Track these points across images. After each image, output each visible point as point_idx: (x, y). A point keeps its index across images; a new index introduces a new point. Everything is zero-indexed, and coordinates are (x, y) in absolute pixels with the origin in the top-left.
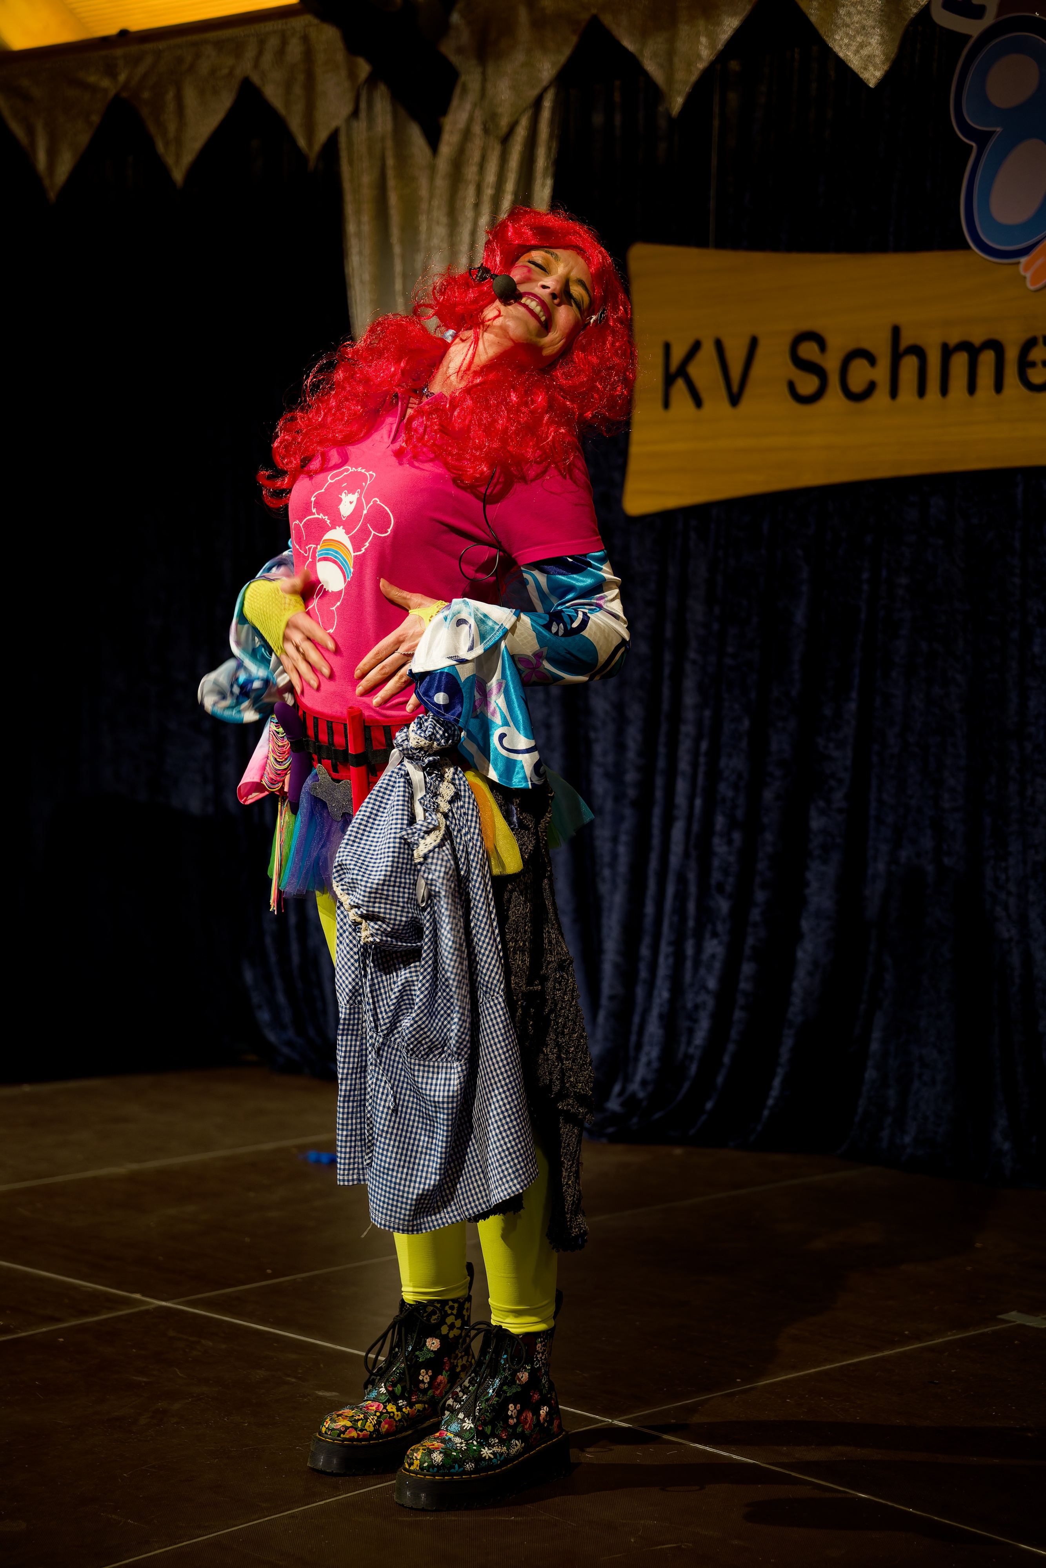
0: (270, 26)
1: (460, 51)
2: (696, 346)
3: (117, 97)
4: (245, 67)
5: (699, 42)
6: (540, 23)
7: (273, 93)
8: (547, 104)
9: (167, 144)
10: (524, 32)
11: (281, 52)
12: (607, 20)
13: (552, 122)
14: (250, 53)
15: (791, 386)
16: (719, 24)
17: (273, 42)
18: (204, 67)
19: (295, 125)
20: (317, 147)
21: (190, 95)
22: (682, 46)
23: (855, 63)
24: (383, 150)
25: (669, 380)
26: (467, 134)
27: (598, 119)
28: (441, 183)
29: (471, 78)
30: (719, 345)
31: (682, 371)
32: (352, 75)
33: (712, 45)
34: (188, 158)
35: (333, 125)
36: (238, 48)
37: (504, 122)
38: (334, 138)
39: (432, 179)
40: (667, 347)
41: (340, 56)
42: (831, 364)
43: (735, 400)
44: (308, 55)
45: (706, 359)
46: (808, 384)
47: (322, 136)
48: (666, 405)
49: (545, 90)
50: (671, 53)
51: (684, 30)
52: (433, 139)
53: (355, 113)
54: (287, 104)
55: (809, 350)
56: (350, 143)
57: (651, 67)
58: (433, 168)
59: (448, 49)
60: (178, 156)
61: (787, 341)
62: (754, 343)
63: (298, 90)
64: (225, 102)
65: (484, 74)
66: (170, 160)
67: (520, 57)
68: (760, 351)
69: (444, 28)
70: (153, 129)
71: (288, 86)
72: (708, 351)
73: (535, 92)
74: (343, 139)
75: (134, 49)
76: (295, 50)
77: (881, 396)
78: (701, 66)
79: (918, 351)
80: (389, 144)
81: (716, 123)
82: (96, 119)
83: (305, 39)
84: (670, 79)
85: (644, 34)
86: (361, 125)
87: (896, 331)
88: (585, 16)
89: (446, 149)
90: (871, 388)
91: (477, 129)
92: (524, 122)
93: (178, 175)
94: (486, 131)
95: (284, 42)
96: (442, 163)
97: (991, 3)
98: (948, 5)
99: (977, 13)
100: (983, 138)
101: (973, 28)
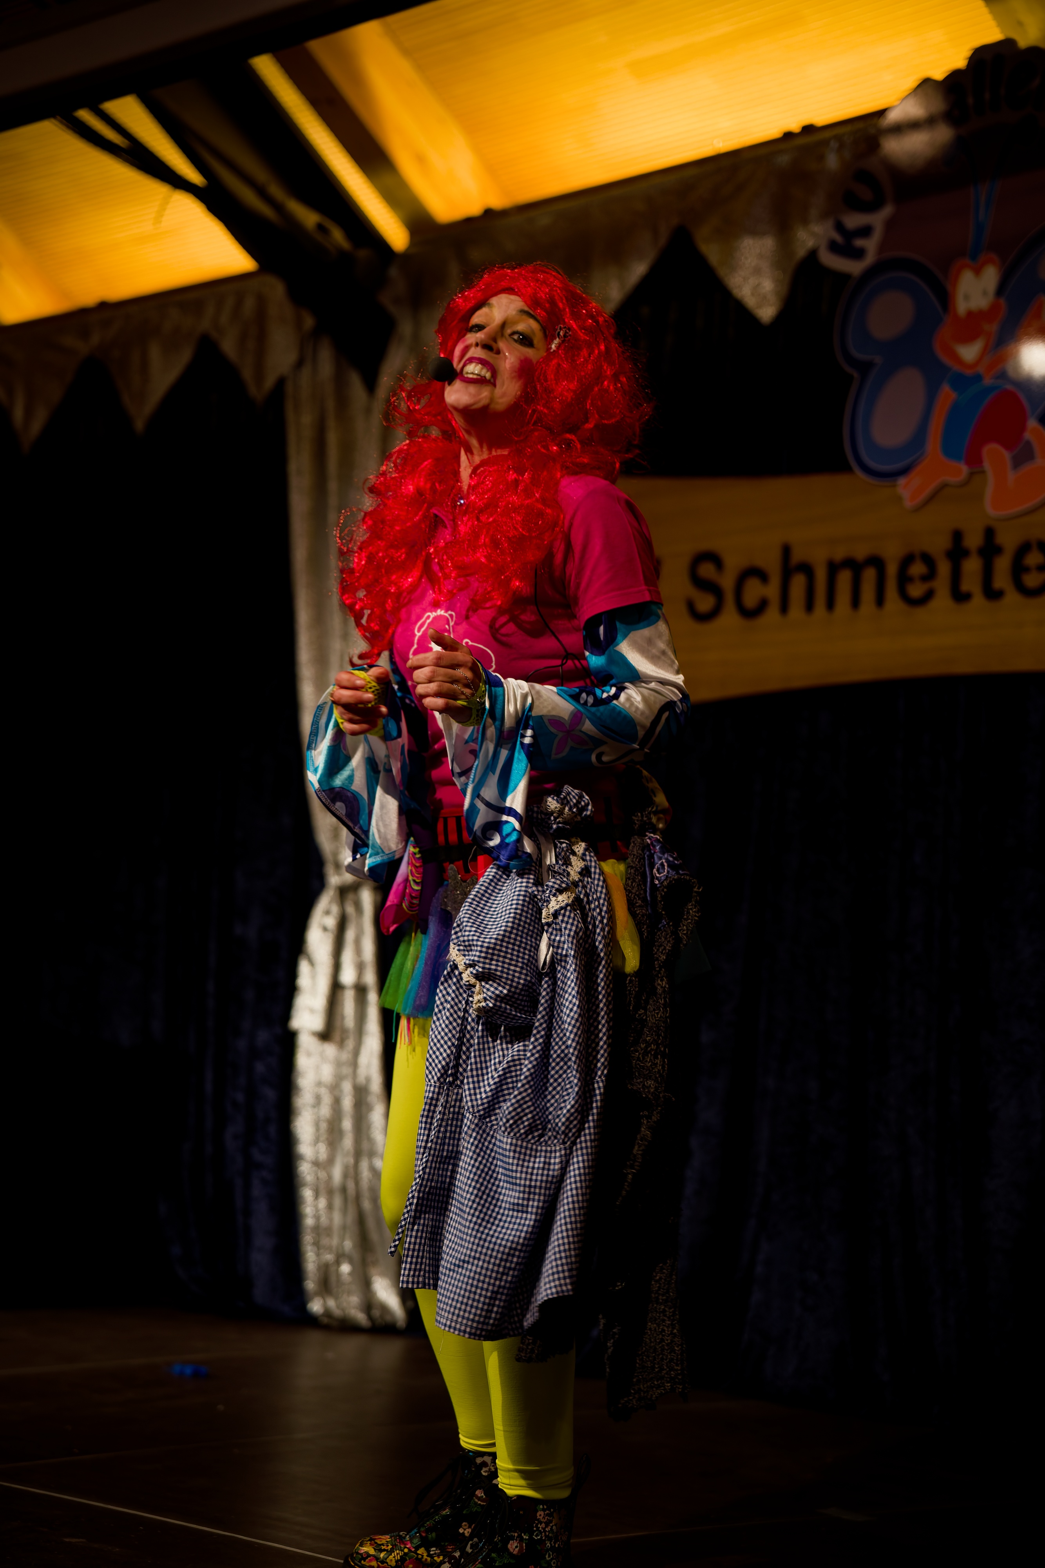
1: (396, 300)
3: (89, 354)
4: (204, 324)
5: (610, 285)
7: (228, 346)
9: (131, 395)
11: (238, 309)
14: (210, 311)
15: (690, 604)
16: (628, 269)
17: (232, 299)
18: (168, 326)
19: (247, 374)
20: (265, 394)
21: (154, 353)
23: (750, 301)
24: (325, 393)
28: (376, 422)
29: (405, 325)
32: (298, 326)
34: (150, 408)
35: (281, 371)
36: (199, 309)
38: (281, 383)
39: (368, 420)
41: (288, 310)
42: (727, 582)
44: (261, 310)
46: (705, 603)
47: (269, 382)
51: (597, 273)
52: (371, 384)
53: (302, 361)
54: (241, 355)
55: (706, 570)
56: (295, 389)
58: (368, 411)
59: (386, 299)
60: (141, 406)
61: (687, 561)
63: (250, 343)
64: (185, 355)
66: (133, 410)
69: (382, 280)
70: (119, 383)
71: (243, 340)
74: (289, 386)
76: (249, 306)
77: (772, 614)
79: (807, 569)
80: (330, 390)
82: (69, 377)
83: (260, 297)
86: (306, 373)
87: (786, 550)
89: (382, 391)
90: (762, 606)
93: (140, 426)
95: (241, 299)
96: (379, 406)
97: (871, 245)
98: (833, 247)
99: (858, 254)
100: (865, 368)
101: (854, 268)
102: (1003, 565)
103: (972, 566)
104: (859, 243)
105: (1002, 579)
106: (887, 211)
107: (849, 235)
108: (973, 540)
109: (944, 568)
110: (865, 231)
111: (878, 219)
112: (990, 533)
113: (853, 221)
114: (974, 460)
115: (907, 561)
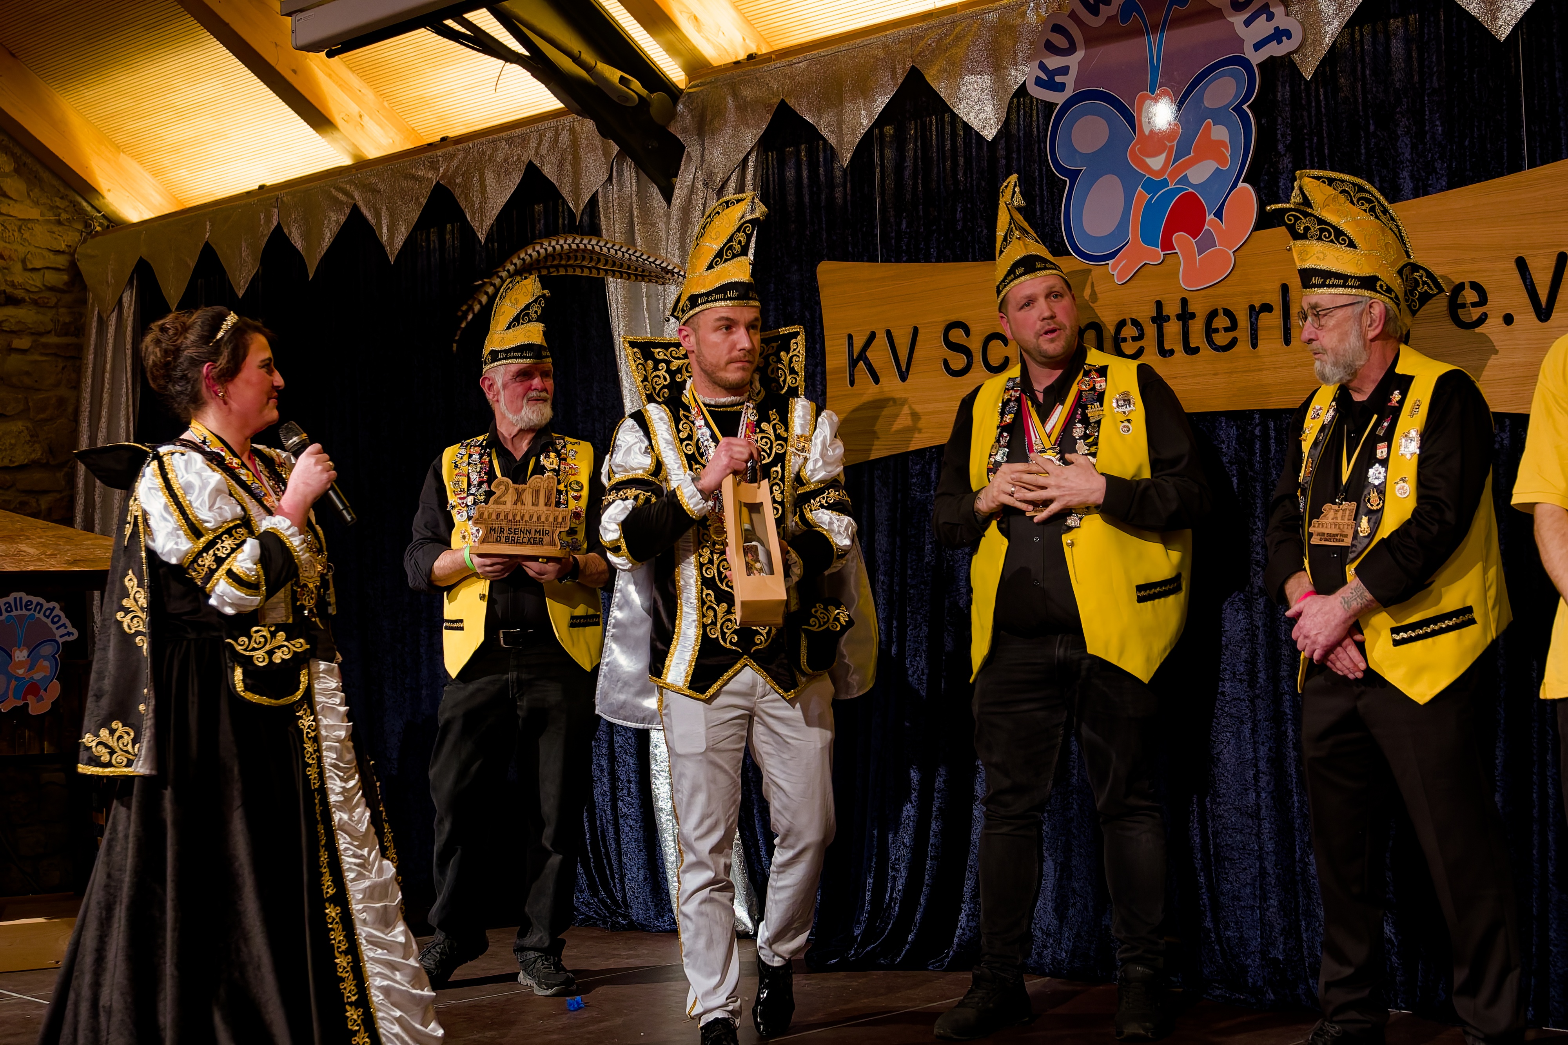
0: (546, 124)
1: (685, 130)
2: (872, 336)
3: (438, 183)
4: (529, 154)
5: (860, 114)
6: (742, 107)
7: (549, 171)
8: (751, 164)
9: (473, 214)
10: (731, 115)
11: (556, 140)
12: (791, 102)
13: (755, 175)
14: (533, 144)
15: (946, 363)
16: (874, 101)
17: (549, 135)
18: (500, 156)
19: (566, 192)
20: (582, 207)
21: (490, 178)
22: (847, 118)
23: (975, 124)
24: (631, 204)
25: (853, 363)
26: (692, 190)
27: (790, 174)
28: (674, 224)
29: (693, 149)
30: (889, 333)
31: (862, 356)
32: (606, 153)
33: (870, 116)
34: (489, 222)
35: (594, 190)
36: (524, 141)
37: (719, 178)
38: (594, 200)
39: (668, 223)
40: (850, 337)
41: (597, 139)
42: (975, 345)
43: (903, 377)
44: (575, 143)
45: (880, 346)
46: (958, 361)
47: (585, 198)
48: (852, 383)
49: (749, 153)
50: (840, 123)
51: (848, 106)
52: (668, 196)
53: (610, 179)
54: (560, 177)
55: (957, 336)
56: (606, 202)
57: (825, 133)
58: (668, 216)
59: (674, 129)
60: (482, 222)
61: (941, 329)
62: (916, 331)
63: (568, 167)
64: (516, 179)
65: (703, 144)
66: (475, 225)
67: (729, 131)
68: (920, 337)
69: (672, 115)
70: (463, 204)
71: (561, 165)
72: (881, 338)
73: (741, 157)
74: (600, 199)
75: (451, 149)
76: (565, 138)
78: (863, 131)
80: (635, 199)
81: (877, 171)
82: (424, 201)
83: (572, 131)
84: (840, 141)
85: (820, 112)
86: (613, 188)
88: (776, 101)
89: (677, 201)
91: (699, 185)
92: (734, 177)
93: (482, 236)
94: (706, 185)
95: (557, 135)
96: (675, 211)
97: (1069, 80)
98: (1039, 82)
99: (1061, 87)
100: (1073, 175)
101: (1058, 99)
102: (1197, 326)
103: (1173, 328)
104: (1058, 79)
105: (1197, 338)
106: (1080, 54)
107: (1051, 74)
108: (1172, 309)
109: (1151, 330)
110: (1065, 70)
111: (1073, 61)
112: (1184, 302)
113: (1054, 62)
114: (1167, 245)
115: (1122, 324)
